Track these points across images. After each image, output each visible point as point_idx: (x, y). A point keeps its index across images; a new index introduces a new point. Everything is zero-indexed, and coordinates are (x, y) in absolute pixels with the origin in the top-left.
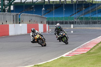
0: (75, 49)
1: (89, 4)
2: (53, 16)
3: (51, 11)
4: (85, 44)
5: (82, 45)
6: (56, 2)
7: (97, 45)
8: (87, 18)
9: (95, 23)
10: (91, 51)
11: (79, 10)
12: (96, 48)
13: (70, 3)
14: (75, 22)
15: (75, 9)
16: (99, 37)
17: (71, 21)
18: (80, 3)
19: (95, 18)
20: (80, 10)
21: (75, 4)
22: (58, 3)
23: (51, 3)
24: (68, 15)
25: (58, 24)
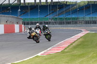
0: (50, 48)
1: (63, 5)
2: (29, 17)
3: (26, 12)
4: (59, 43)
5: (56, 45)
6: (31, 3)
7: (71, 44)
8: (62, 18)
9: (69, 23)
10: (65, 50)
11: (53, 11)
12: (70, 47)
13: (45, 4)
14: (50, 22)
15: (50, 10)
16: (73, 37)
17: (46, 21)
18: (54, 4)
19: (69, 18)
20: (55, 11)
21: (50, 6)
22: (33, 4)
23: (26, 5)
24: (43, 16)
25: (38, 24)
